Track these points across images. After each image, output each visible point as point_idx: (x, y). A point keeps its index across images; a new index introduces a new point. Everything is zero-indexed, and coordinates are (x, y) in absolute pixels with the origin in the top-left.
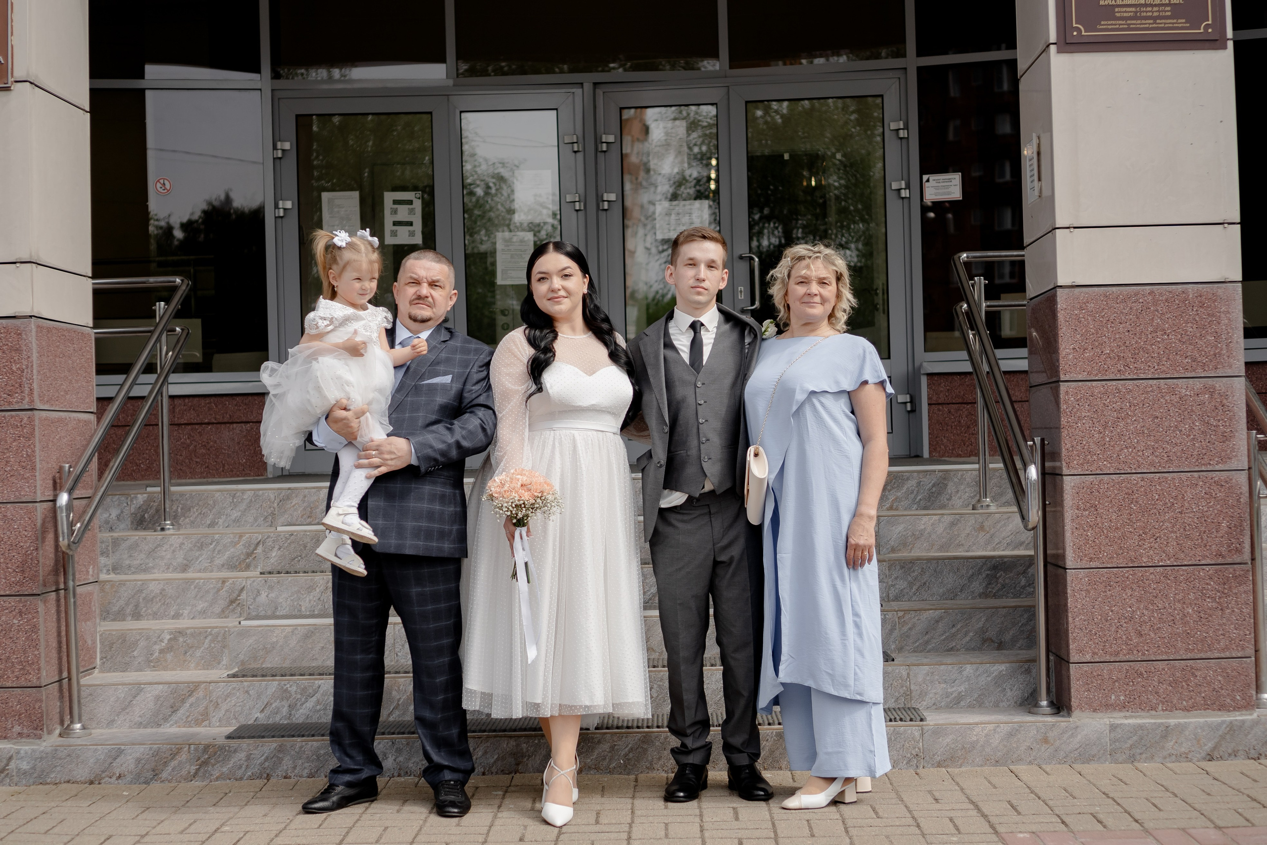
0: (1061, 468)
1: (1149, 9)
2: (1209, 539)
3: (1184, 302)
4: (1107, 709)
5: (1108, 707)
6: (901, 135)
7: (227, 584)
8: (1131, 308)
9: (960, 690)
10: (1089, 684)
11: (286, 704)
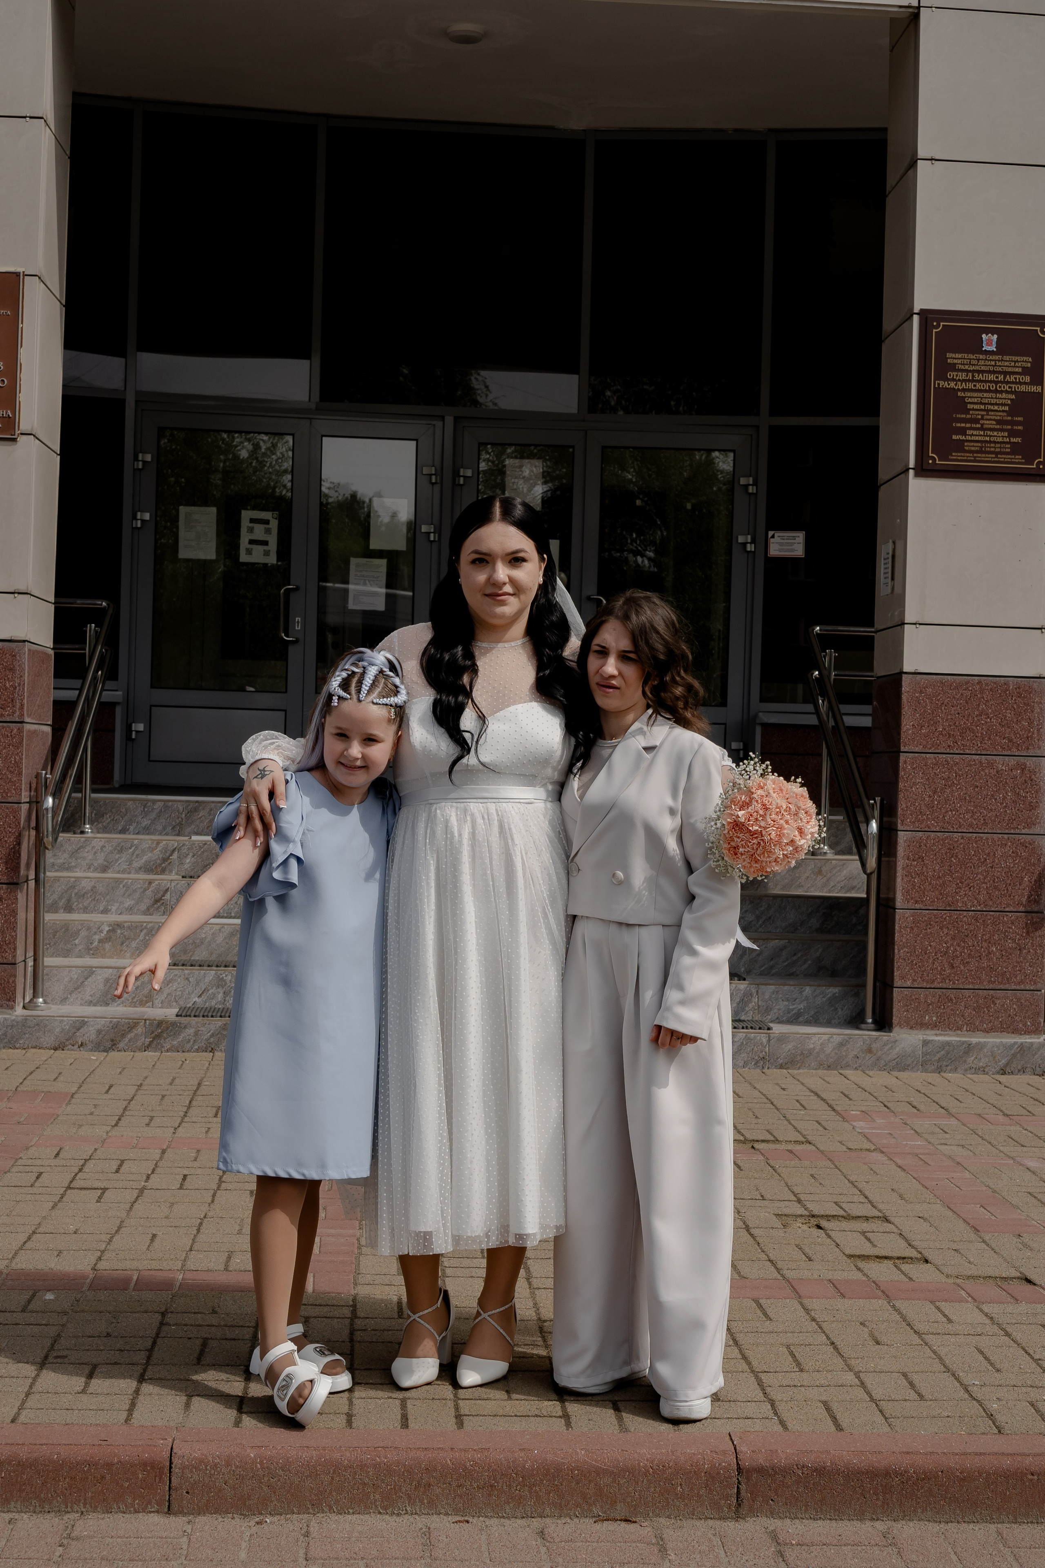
0: (896, 825)
1: (992, 445)
2: (1013, 891)
3: (1005, 692)
4: (921, 1028)
5: (922, 1025)
6: (750, 491)
7: (153, 885)
8: (962, 694)
9: (799, 1008)
10: (908, 1006)
11: (221, 991)
